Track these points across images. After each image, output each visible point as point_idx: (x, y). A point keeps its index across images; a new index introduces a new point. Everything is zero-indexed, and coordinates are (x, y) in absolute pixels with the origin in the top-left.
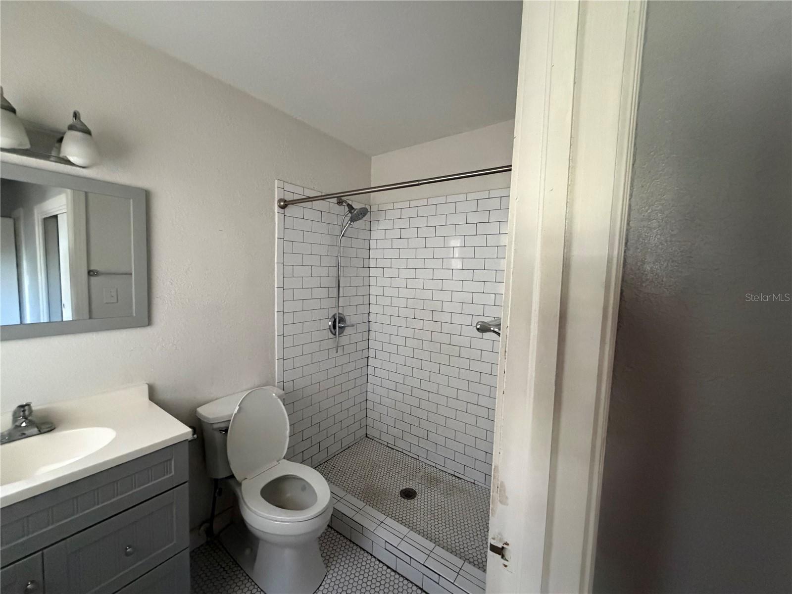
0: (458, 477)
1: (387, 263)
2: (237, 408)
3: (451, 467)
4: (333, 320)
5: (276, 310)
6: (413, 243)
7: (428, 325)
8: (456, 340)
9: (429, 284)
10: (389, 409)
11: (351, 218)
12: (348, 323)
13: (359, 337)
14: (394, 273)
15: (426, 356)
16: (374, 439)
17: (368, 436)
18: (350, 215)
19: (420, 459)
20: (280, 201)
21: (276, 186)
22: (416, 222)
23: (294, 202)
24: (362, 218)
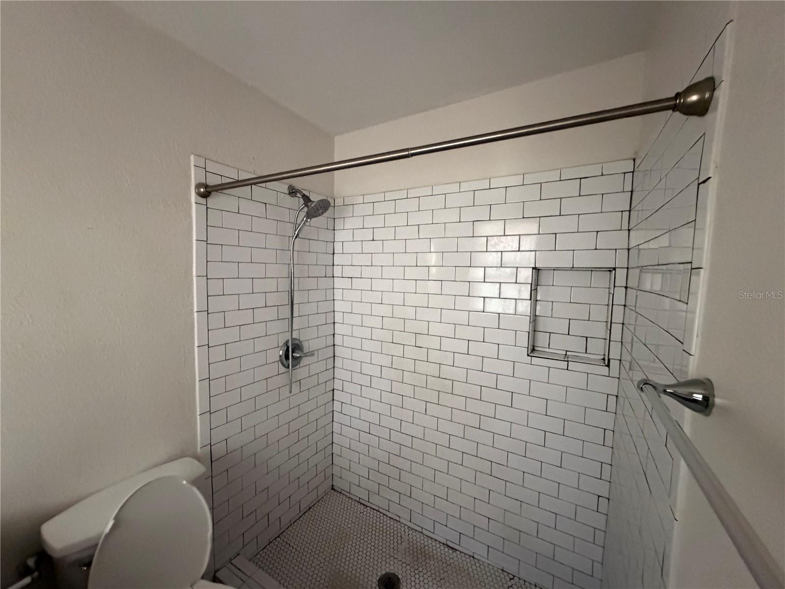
0: (452, 548)
1: (355, 272)
2: (111, 523)
3: (441, 534)
4: (285, 349)
5: (196, 344)
6: (390, 246)
7: (411, 352)
8: (447, 371)
9: (411, 299)
10: (361, 456)
11: (307, 213)
12: (306, 350)
13: (321, 366)
14: (364, 284)
15: (408, 391)
16: (343, 492)
17: (334, 487)
18: (306, 209)
19: (402, 521)
20: (198, 186)
21: (192, 164)
22: (392, 220)
23: (221, 188)
24: (323, 213)
